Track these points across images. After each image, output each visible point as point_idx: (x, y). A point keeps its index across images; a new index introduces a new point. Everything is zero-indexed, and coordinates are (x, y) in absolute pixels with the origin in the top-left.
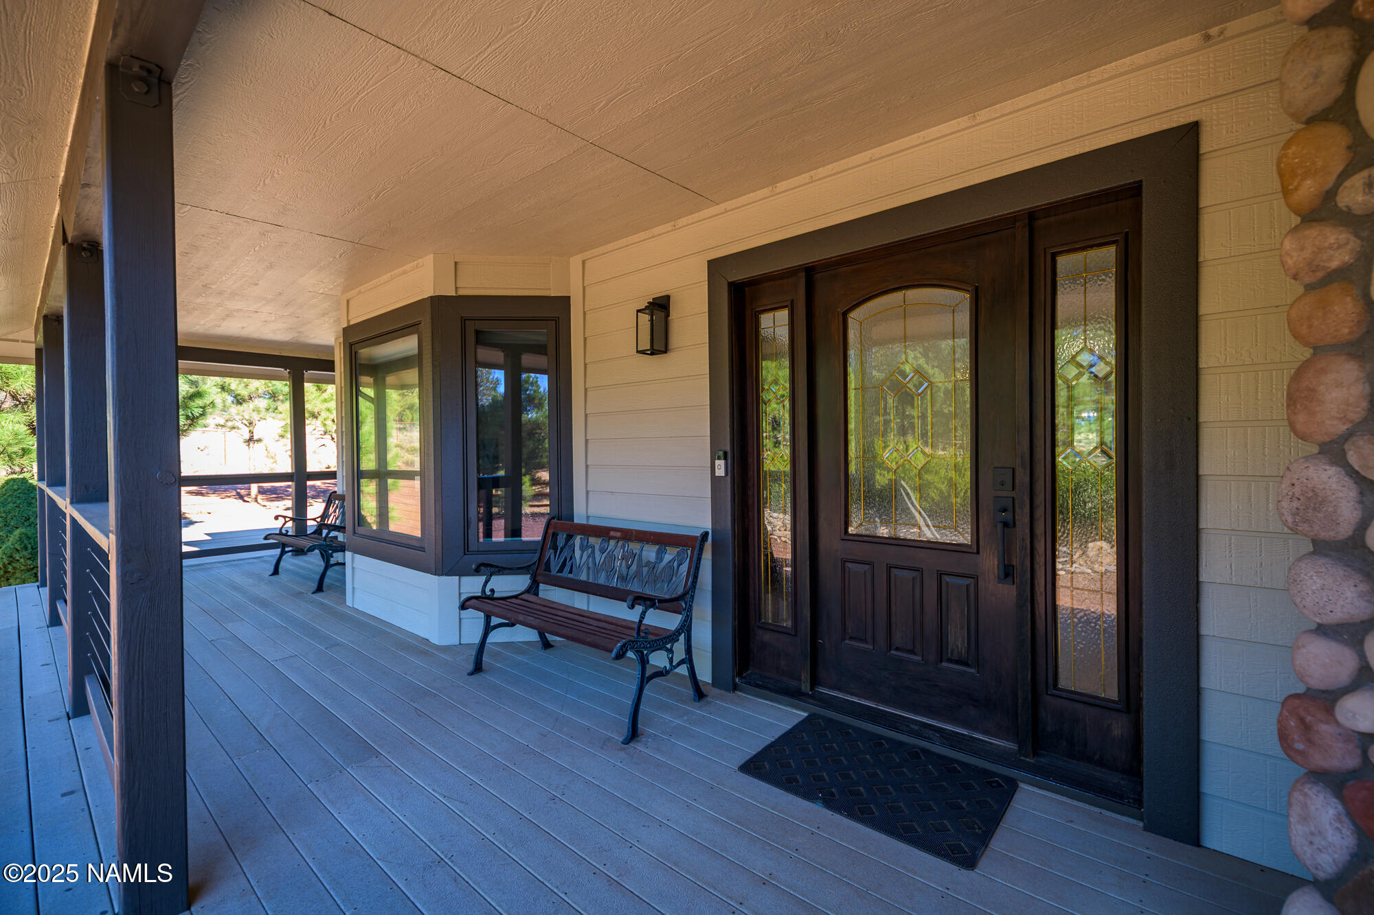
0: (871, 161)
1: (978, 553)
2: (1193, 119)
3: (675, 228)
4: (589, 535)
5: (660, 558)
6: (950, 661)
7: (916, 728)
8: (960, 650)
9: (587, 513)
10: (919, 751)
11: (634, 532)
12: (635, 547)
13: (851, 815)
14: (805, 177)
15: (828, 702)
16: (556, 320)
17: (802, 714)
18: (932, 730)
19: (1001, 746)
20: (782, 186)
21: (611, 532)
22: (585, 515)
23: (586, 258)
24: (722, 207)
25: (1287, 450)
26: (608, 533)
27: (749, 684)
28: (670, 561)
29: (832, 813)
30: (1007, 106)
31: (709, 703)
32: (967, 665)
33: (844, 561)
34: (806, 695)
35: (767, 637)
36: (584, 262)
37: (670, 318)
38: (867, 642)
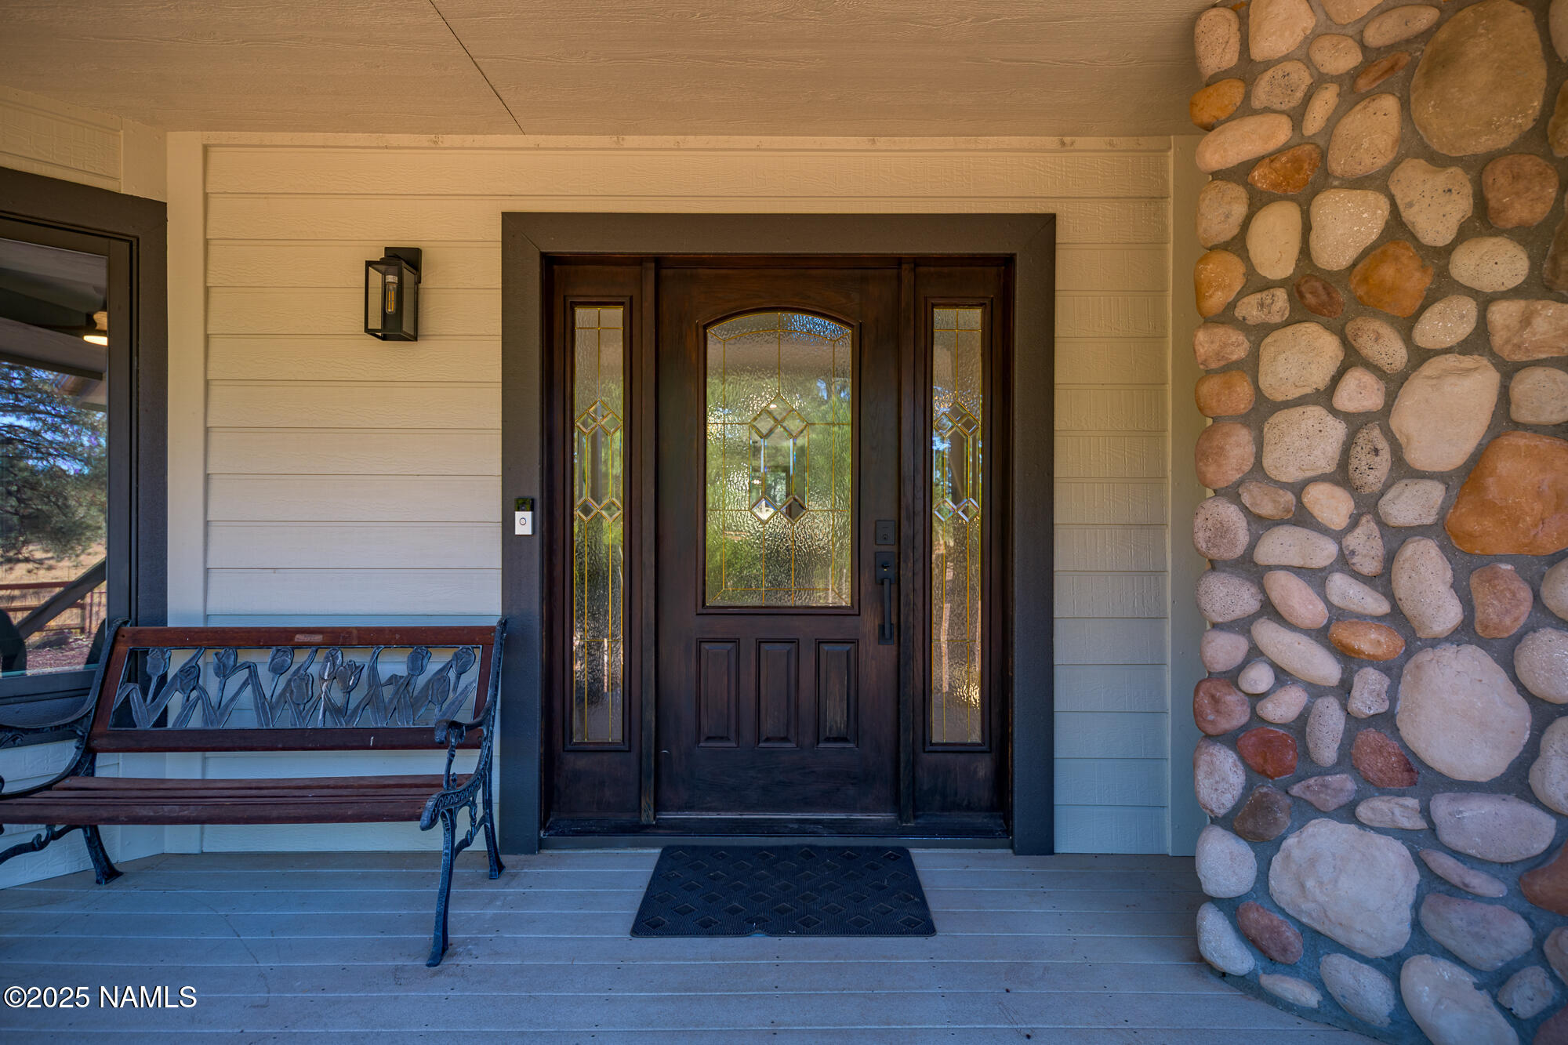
0: (758, 149)
1: (859, 615)
2: (1051, 211)
3: (435, 146)
4: (239, 647)
5: (417, 667)
6: (828, 740)
7: (796, 826)
8: (839, 725)
9: (205, 610)
10: (808, 850)
11: (355, 632)
12: (359, 657)
13: (799, 933)
14: (668, 140)
15: (683, 828)
16: (133, 243)
17: (653, 851)
18: (811, 824)
19: (880, 819)
20: (632, 140)
21: (297, 636)
22: (202, 614)
23: (213, 142)
24: (531, 140)
25: (1108, 503)
26: (292, 639)
27: (563, 834)
28: (441, 670)
29: (778, 938)
30: (906, 142)
31: (514, 876)
32: (844, 740)
33: (701, 642)
34: (648, 826)
35: (582, 763)
36: (206, 149)
37: (421, 286)
38: (729, 740)
